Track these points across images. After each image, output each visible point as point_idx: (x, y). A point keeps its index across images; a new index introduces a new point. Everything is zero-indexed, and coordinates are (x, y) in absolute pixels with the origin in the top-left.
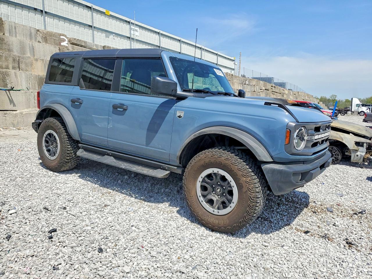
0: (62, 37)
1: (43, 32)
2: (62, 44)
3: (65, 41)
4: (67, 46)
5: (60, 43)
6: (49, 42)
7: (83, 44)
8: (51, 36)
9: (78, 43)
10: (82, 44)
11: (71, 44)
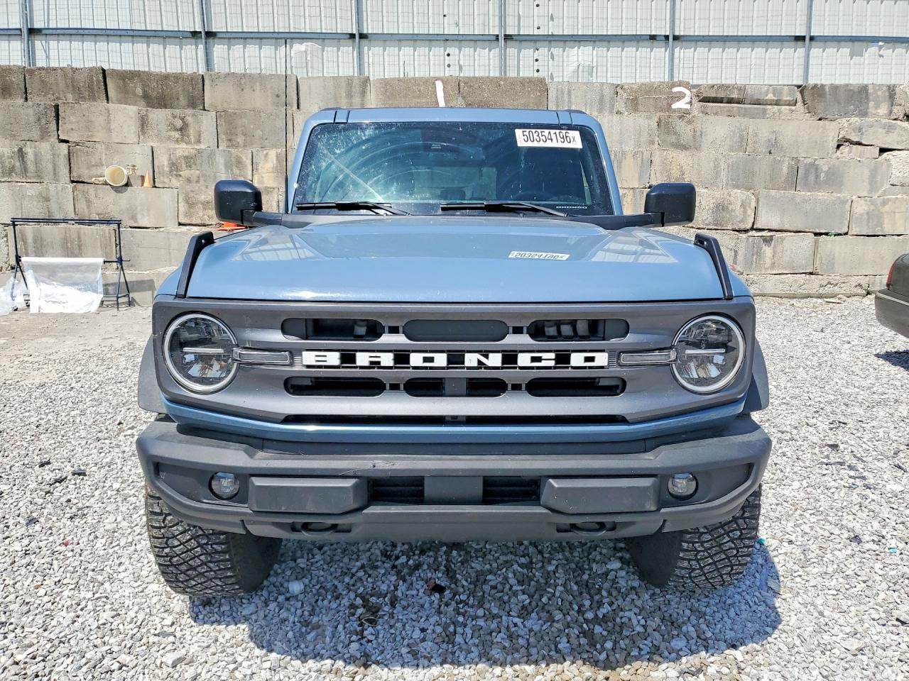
0: (675, 90)
1: (632, 88)
2: (675, 106)
3: (684, 97)
4: (686, 109)
5: (670, 105)
6: (641, 108)
7: (735, 95)
8: (648, 92)
9: (721, 95)
10: (732, 96)
11: (700, 101)
